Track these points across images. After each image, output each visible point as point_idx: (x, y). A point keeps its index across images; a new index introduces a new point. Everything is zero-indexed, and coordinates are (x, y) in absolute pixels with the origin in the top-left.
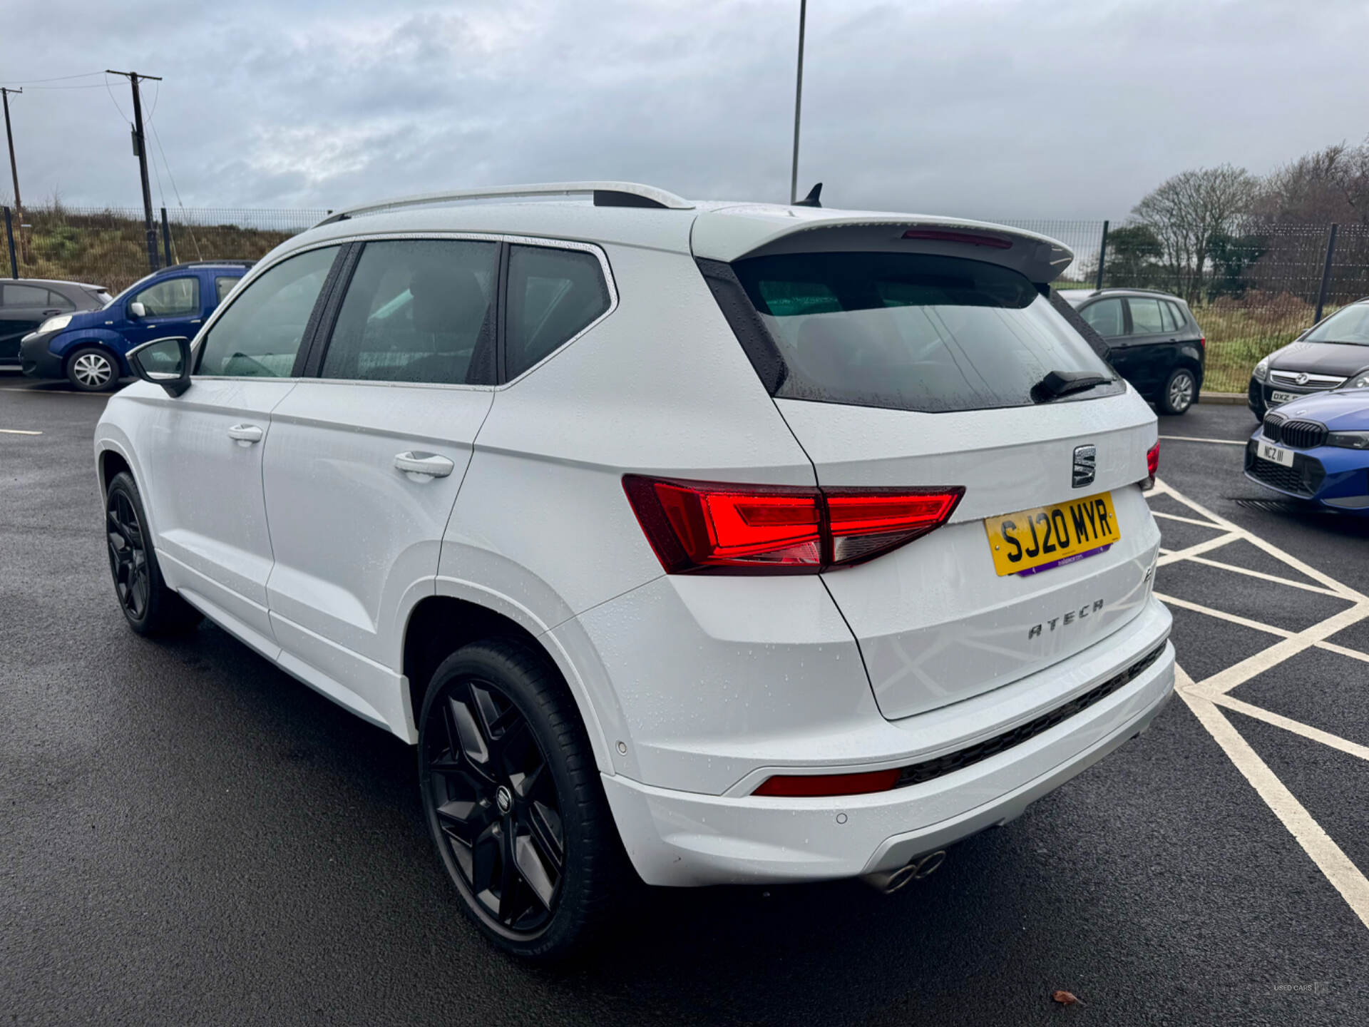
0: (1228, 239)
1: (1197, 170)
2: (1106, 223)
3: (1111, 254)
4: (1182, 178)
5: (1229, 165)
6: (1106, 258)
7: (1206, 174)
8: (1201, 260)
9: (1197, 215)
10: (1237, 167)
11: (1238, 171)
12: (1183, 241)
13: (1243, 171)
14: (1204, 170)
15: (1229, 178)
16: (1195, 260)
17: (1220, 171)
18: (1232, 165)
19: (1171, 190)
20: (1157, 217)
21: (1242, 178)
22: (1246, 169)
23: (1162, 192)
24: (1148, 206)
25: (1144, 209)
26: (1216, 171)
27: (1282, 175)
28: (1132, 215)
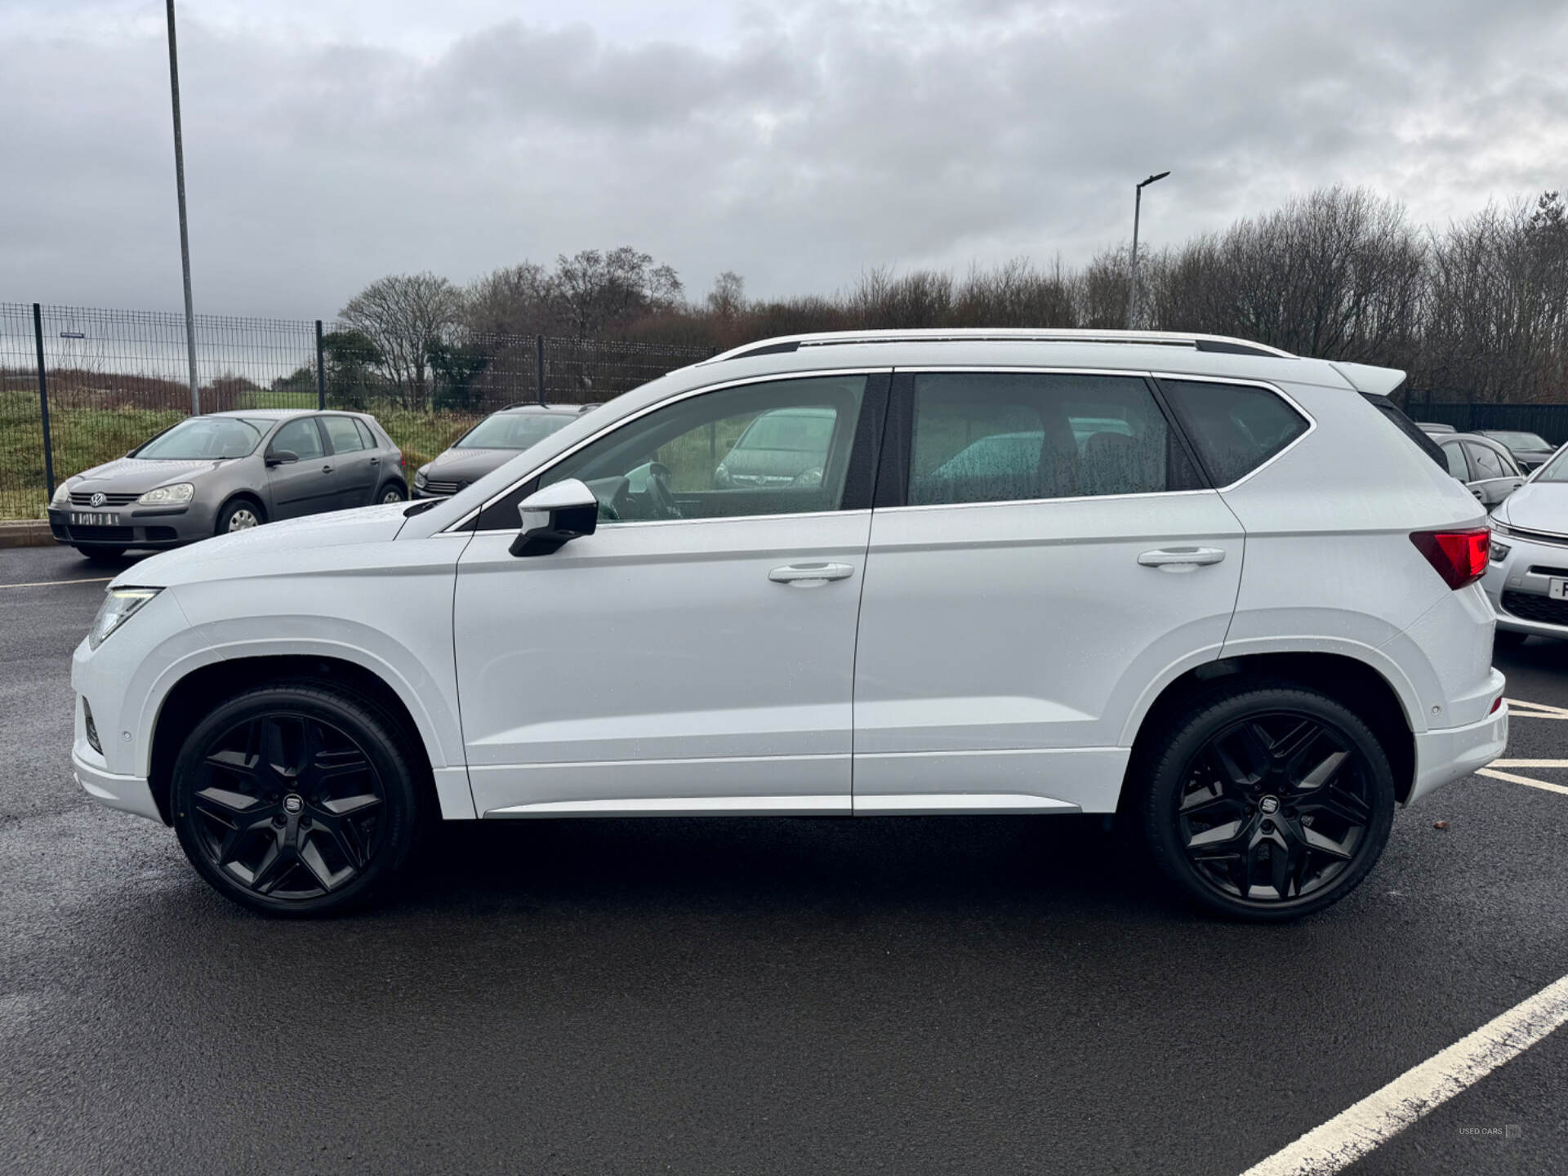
0: (445, 349)
1: (400, 278)
2: (319, 324)
3: (329, 361)
4: (386, 282)
5: (430, 273)
6: (326, 365)
7: (409, 280)
8: (420, 368)
9: (407, 322)
10: (439, 275)
11: (439, 281)
12: (399, 348)
13: (444, 281)
14: (406, 277)
15: (435, 286)
16: (413, 370)
17: (422, 279)
18: (433, 274)
19: (376, 294)
20: (367, 323)
21: (444, 288)
22: (448, 278)
23: (366, 296)
24: (356, 311)
25: (352, 314)
26: (418, 278)
27: (479, 288)
28: (340, 319)
